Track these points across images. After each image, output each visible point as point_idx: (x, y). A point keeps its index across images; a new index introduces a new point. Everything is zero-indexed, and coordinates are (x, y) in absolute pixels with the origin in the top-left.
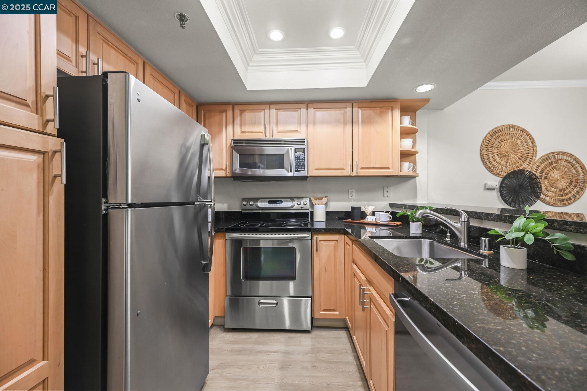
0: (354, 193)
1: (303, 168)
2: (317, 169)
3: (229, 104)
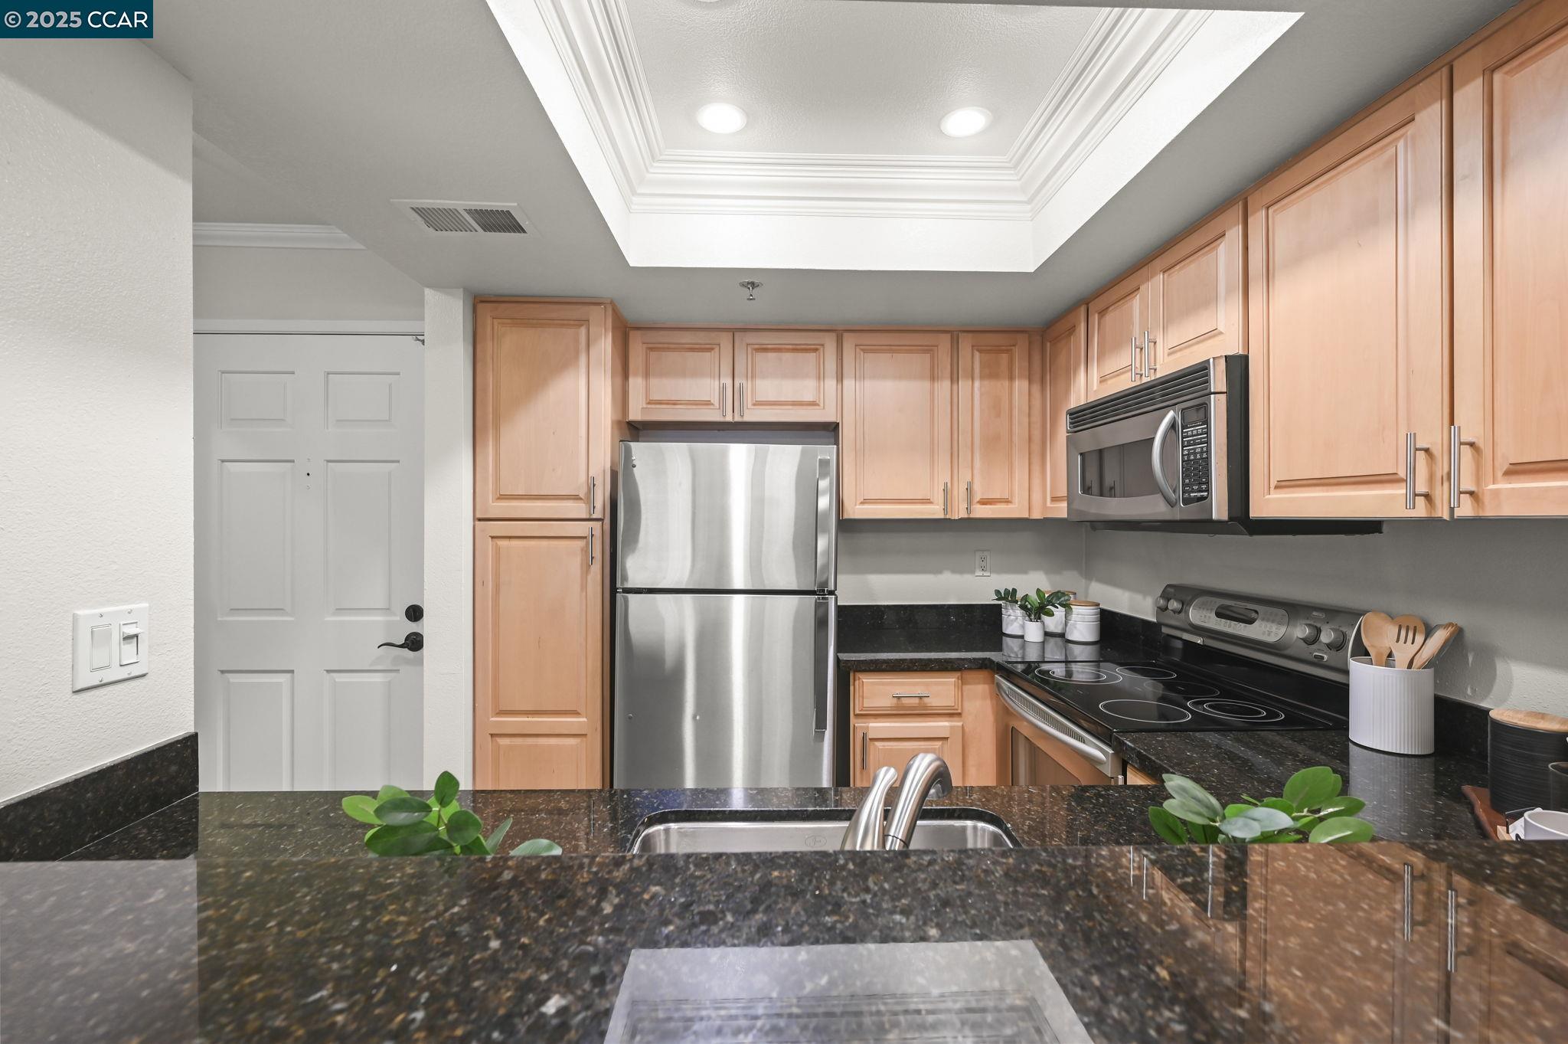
1: (1205, 486)
2: (1281, 485)
3: (1080, 306)
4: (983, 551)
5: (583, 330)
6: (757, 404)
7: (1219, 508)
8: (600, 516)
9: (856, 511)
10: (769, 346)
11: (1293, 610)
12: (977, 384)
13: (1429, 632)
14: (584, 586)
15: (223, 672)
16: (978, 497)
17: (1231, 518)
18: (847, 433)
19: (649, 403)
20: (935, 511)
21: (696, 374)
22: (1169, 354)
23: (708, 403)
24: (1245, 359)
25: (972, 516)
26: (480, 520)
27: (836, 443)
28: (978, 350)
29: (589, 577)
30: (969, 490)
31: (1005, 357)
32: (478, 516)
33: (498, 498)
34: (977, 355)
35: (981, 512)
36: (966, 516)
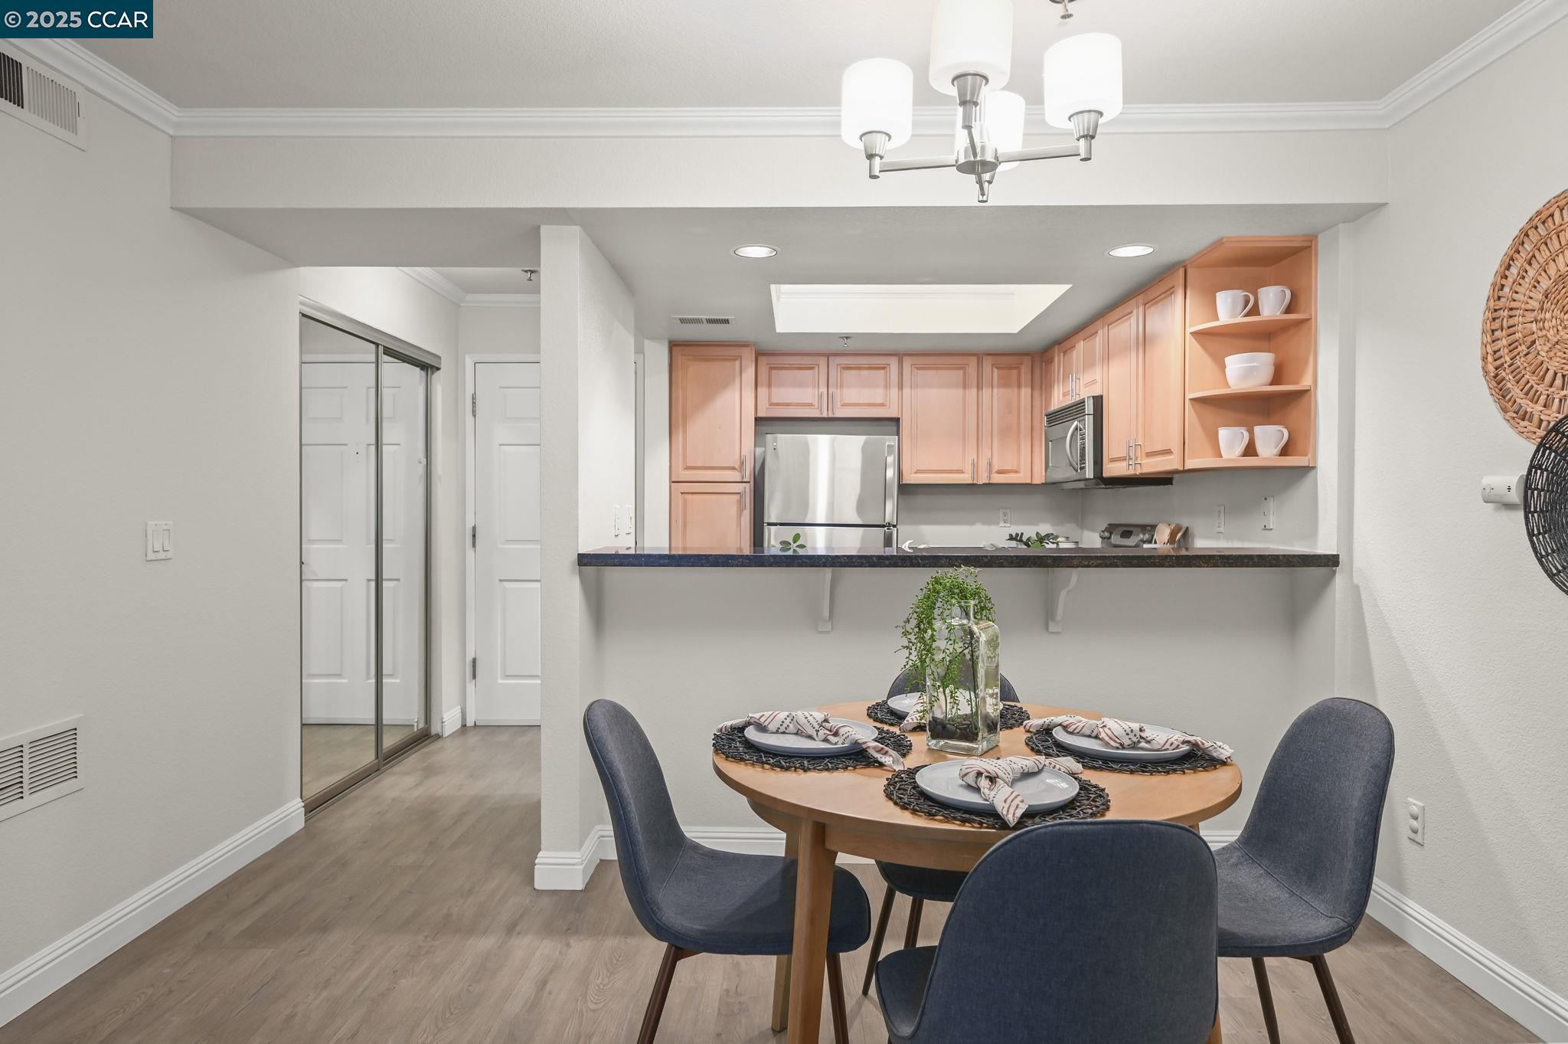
3: (1055, 345)
4: (1005, 508)
5: (737, 363)
6: (844, 405)
8: (748, 480)
9: (910, 478)
10: (852, 366)
12: (995, 390)
14: (739, 524)
15: (501, 581)
16: (996, 468)
18: (905, 425)
19: (770, 405)
20: (965, 478)
21: (801, 384)
23: (811, 405)
25: (991, 482)
26: (673, 482)
27: (898, 434)
28: (996, 368)
29: (742, 519)
30: (990, 464)
31: (1015, 372)
32: (673, 480)
33: (685, 469)
34: (996, 371)
35: (998, 479)
36: (987, 482)
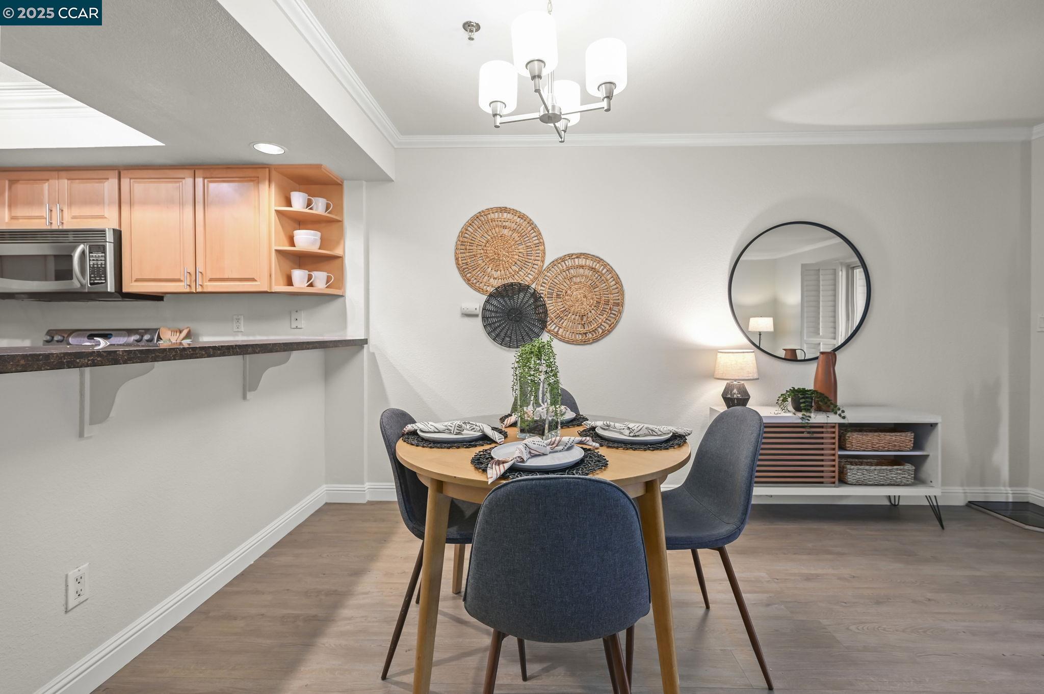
0: (242, 322)
1: (103, 278)
2: (137, 280)
7: (111, 287)
11: (130, 332)
13: (181, 332)
17: (116, 292)
22: (72, 218)
24: (120, 232)
